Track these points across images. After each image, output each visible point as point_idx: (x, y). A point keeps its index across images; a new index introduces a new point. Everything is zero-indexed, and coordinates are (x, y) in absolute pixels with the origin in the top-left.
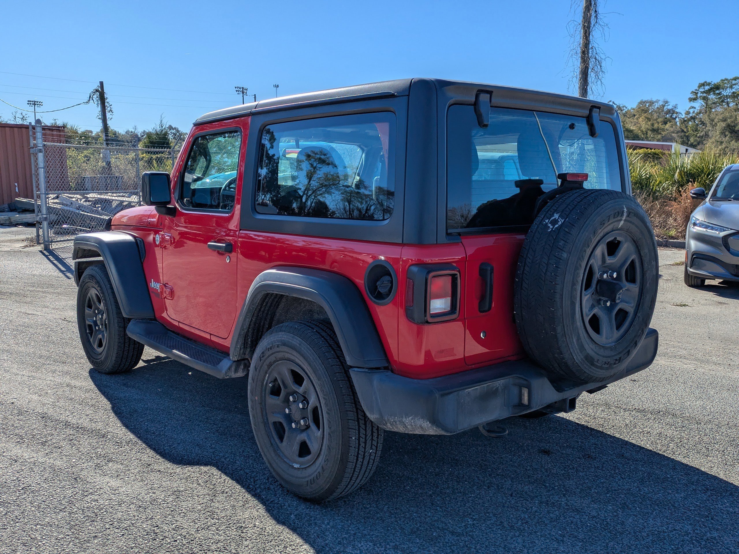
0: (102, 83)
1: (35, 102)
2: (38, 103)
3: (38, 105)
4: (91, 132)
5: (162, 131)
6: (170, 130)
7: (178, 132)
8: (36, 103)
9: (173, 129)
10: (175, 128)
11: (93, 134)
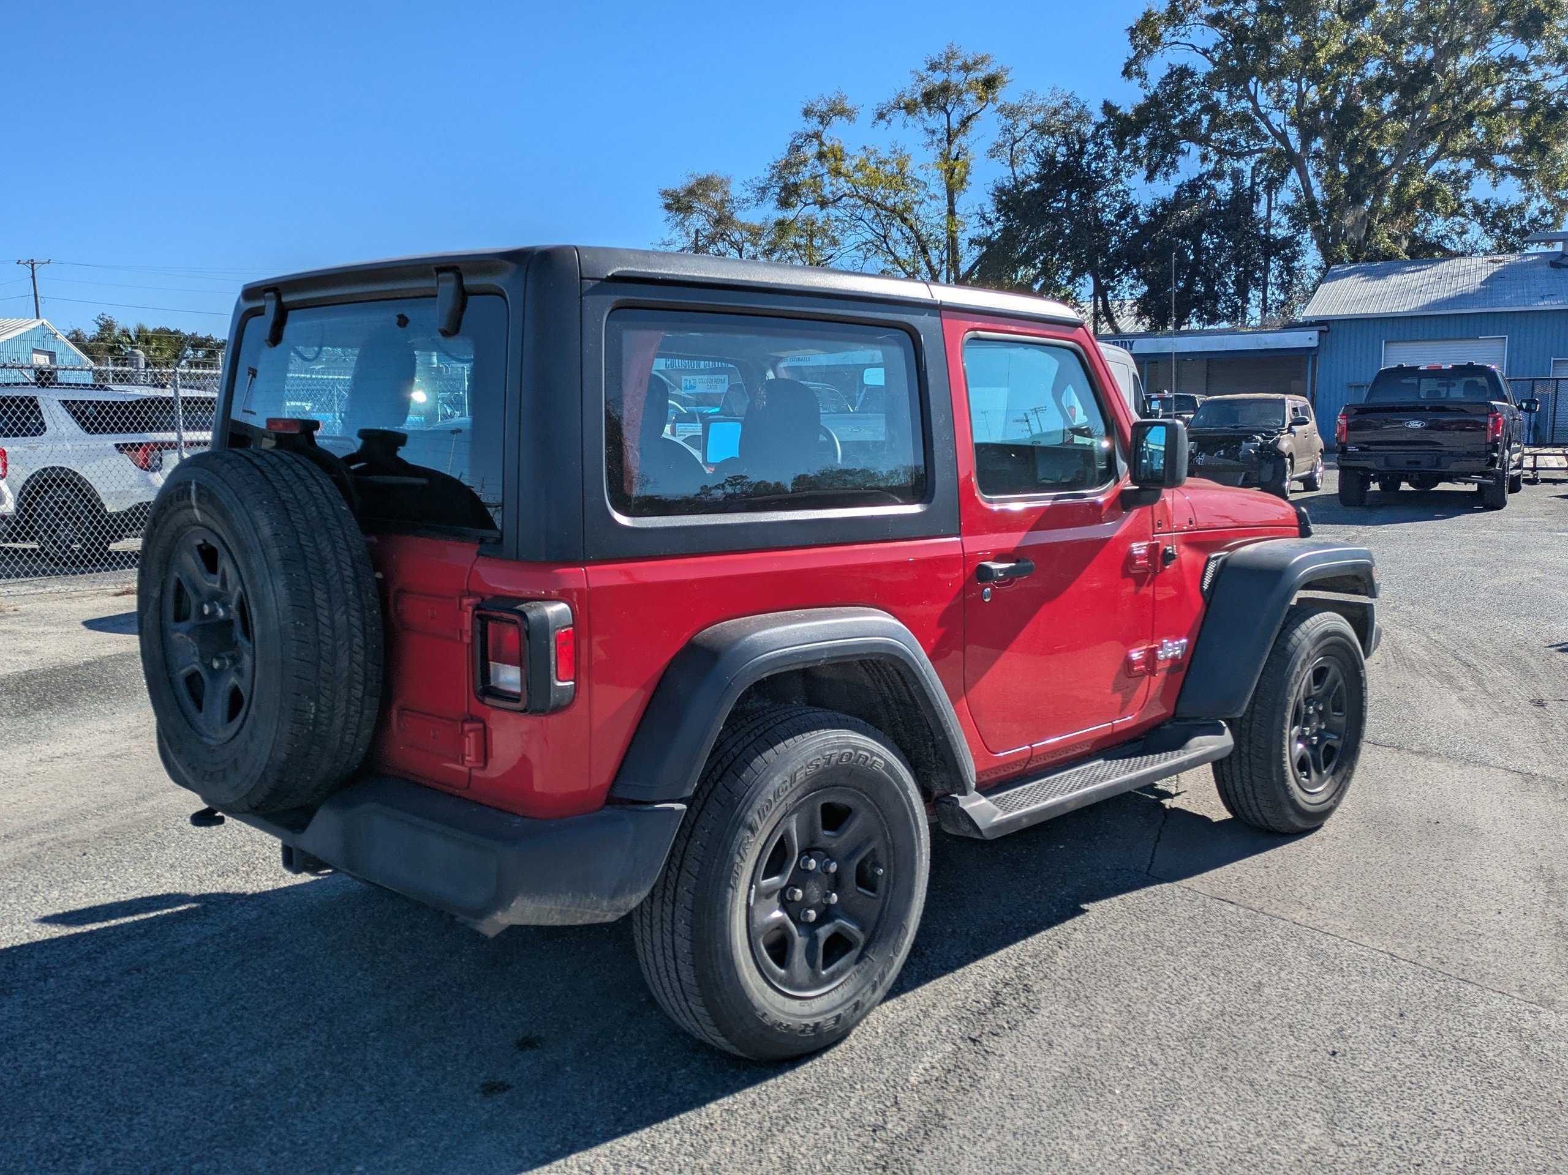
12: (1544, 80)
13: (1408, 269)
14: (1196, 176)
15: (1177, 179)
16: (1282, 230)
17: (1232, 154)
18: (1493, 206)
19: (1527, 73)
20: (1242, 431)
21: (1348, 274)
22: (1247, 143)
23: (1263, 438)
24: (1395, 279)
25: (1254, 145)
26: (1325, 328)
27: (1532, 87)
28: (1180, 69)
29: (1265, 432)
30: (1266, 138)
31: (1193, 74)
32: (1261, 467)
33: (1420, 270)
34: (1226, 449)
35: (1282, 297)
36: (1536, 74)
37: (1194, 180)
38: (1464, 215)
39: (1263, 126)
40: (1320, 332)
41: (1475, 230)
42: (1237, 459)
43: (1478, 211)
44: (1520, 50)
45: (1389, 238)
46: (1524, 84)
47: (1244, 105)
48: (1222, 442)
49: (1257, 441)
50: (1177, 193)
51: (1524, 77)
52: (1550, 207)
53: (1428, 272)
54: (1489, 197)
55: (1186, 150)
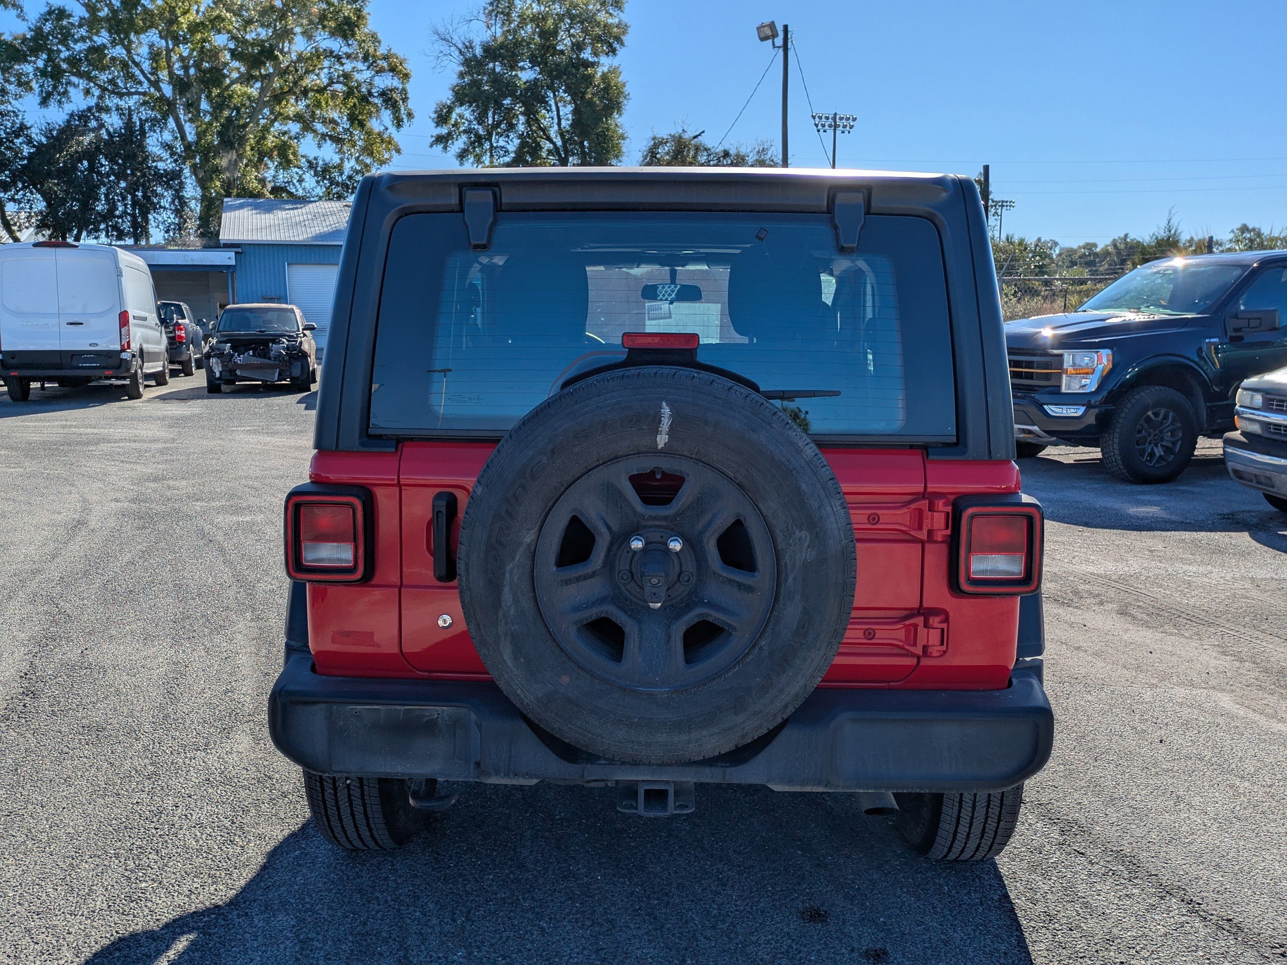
0: (986, 168)
1: (1003, 202)
2: (1008, 204)
3: (1007, 206)
4: (1095, 245)
5: (1169, 237)
6: (1243, 233)
7: (1258, 237)
8: (1004, 204)
9: (1249, 231)
10: (1254, 230)
11: (1098, 250)
12: (354, 71)
13: (287, 207)
14: (85, 107)
15: (69, 108)
16: (166, 165)
17: (113, 92)
18: (321, 163)
19: (342, 64)
20: (271, 335)
21: (241, 207)
22: (126, 84)
23: (288, 341)
24: (281, 214)
25: (131, 87)
26: (239, 250)
27: (347, 76)
28: (59, 9)
29: (288, 336)
30: (140, 83)
31: (70, 16)
32: (291, 364)
33: (297, 208)
34: (254, 350)
35: (177, 221)
36: (348, 66)
37: (83, 111)
38: (300, 168)
39: (137, 72)
40: (236, 253)
41: (310, 181)
42: (269, 358)
43: (311, 165)
44: (336, 45)
45: (256, 179)
46: (341, 72)
47: (120, 51)
48: (251, 344)
49: (283, 343)
50: (68, 121)
51: (341, 68)
52: (358, 168)
53: (304, 210)
54: (317, 155)
55: (77, 83)
